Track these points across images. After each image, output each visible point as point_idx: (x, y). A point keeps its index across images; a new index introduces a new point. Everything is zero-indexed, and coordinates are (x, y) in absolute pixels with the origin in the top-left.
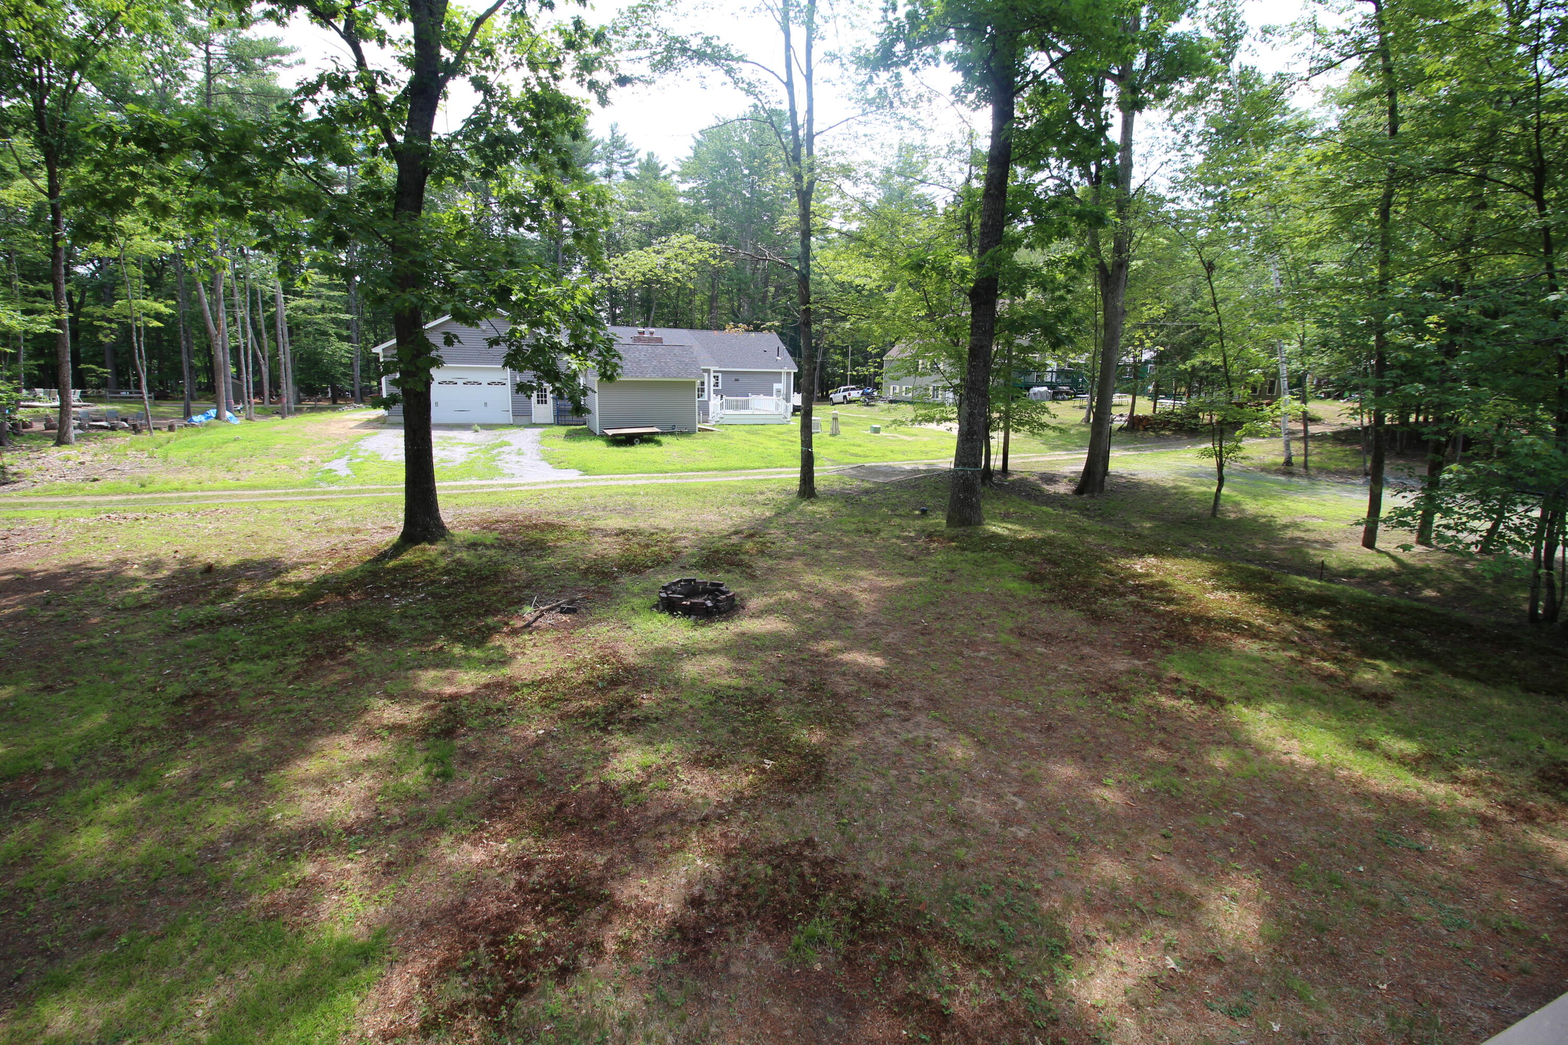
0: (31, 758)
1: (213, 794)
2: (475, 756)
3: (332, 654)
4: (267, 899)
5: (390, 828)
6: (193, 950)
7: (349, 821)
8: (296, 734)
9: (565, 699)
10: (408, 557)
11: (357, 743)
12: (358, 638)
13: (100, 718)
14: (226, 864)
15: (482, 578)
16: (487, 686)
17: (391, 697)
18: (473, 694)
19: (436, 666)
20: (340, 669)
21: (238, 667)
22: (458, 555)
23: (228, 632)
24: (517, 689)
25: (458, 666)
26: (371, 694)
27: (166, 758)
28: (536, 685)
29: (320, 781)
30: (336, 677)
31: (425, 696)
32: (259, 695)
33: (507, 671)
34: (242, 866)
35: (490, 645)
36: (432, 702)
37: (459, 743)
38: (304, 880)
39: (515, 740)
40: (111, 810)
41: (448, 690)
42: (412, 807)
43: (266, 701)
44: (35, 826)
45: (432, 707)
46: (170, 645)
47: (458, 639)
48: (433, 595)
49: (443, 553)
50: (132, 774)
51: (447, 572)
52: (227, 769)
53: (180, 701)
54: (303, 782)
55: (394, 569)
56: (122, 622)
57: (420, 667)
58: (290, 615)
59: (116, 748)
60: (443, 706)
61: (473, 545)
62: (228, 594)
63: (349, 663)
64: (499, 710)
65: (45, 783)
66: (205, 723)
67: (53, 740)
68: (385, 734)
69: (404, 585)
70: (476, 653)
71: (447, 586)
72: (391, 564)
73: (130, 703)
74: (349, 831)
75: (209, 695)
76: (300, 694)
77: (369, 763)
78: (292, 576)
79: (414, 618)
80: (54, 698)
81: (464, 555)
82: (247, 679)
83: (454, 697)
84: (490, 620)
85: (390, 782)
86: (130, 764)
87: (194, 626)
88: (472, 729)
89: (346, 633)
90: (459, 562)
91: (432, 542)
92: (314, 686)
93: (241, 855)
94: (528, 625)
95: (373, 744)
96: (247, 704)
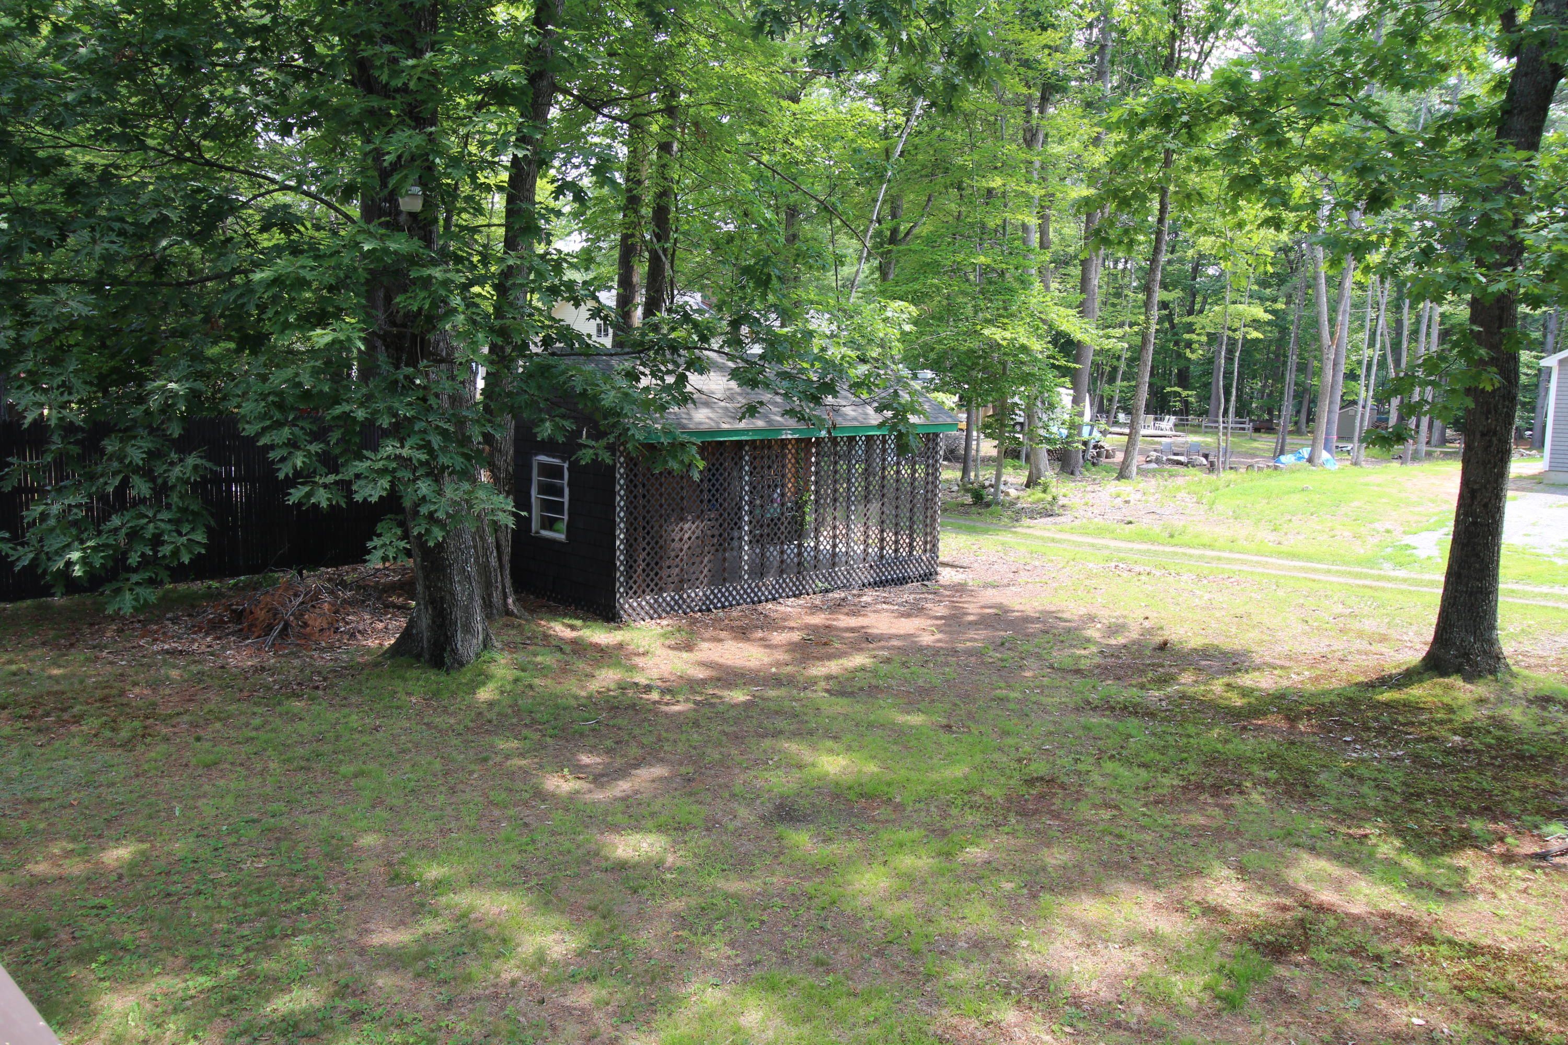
0: (889, 785)
1: (991, 889)
2: (1289, 999)
3: (1216, 790)
4: (955, 1021)
5: (1118, 1025)
6: (867, 1024)
7: (1085, 990)
8: (1105, 865)
9: (1506, 996)
10: (1417, 692)
11: (1158, 906)
12: (1266, 782)
13: (959, 771)
14: (947, 962)
15: (1521, 756)
16: (1386, 916)
17: (1242, 869)
18: (1356, 918)
19: (1336, 857)
20: (1211, 811)
21: (1109, 766)
22: (1505, 710)
23: (1132, 724)
24: (1432, 941)
25: (1367, 871)
26: (1221, 856)
27: (979, 833)
28: (1474, 950)
29: (1087, 929)
30: (1198, 819)
31: (1286, 889)
32: (1107, 806)
33: (1439, 909)
34: (959, 974)
35: (1447, 860)
36: (1288, 901)
37: (1280, 970)
38: (997, 1024)
39: (1366, 1011)
40: (907, 861)
41: (1326, 896)
42: (1159, 1016)
43: (1106, 814)
44: (852, 847)
45: (1284, 909)
46: (1070, 720)
47: (1400, 832)
48: (1416, 758)
49: (1481, 701)
50: (945, 833)
51: (1467, 730)
52: (1016, 869)
53: (1031, 782)
54: (1071, 922)
55: (1387, 705)
56: (1046, 681)
57: (1312, 849)
58: (1209, 726)
59: (950, 804)
60: (1299, 912)
61: (1544, 701)
62: (1164, 681)
63: (1228, 809)
64: (1378, 958)
65: (883, 812)
66: (1036, 812)
67: (914, 776)
68: (1196, 910)
69: (1382, 731)
70: (1413, 863)
71: (1447, 752)
72: (1387, 696)
73: (993, 765)
74: (1076, 1002)
75: (1063, 786)
76: (1144, 821)
77: (1153, 938)
78: (1247, 680)
79: (1361, 780)
80: (945, 737)
81: (1517, 715)
82: (1107, 782)
83: (1321, 908)
84: (1477, 826)
85: (1158, 971)
86: (948, 825)
87: (1108, 707)
88: (1313, 963)
89: (1256, 769)
90: (1499, 723)
91: (1468, 678)
92: (1168, 819)
93: (967, 962)
94: (1543, 857)
95: (1177, 917)
96: (1084, 810)
